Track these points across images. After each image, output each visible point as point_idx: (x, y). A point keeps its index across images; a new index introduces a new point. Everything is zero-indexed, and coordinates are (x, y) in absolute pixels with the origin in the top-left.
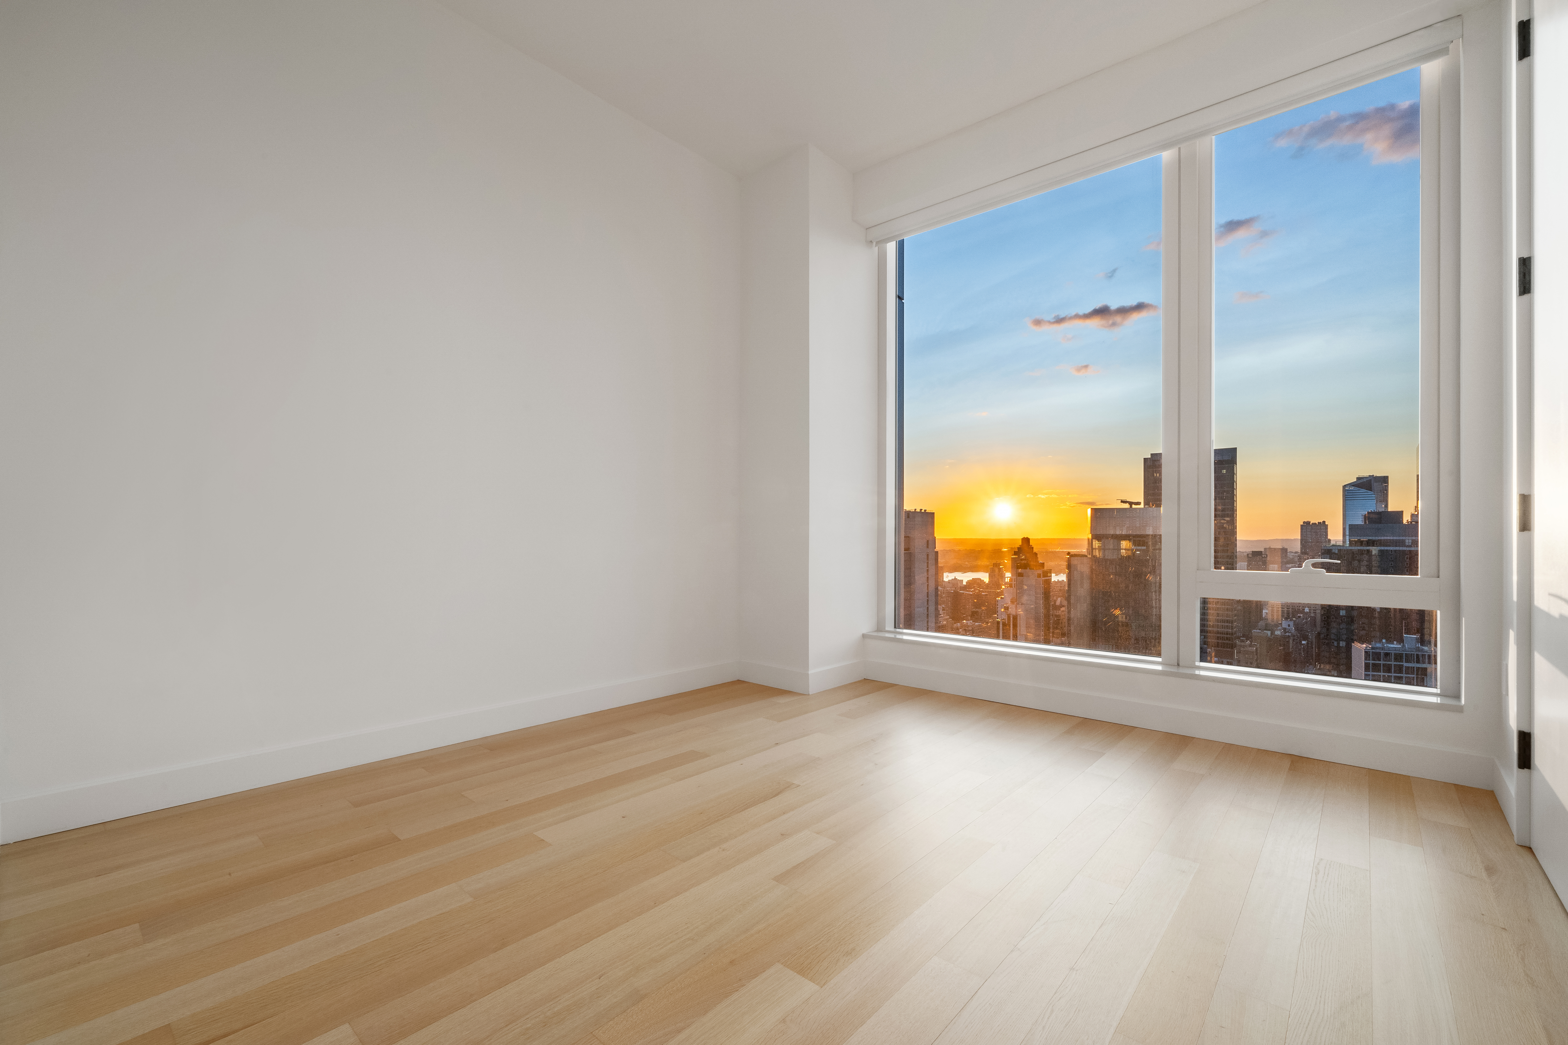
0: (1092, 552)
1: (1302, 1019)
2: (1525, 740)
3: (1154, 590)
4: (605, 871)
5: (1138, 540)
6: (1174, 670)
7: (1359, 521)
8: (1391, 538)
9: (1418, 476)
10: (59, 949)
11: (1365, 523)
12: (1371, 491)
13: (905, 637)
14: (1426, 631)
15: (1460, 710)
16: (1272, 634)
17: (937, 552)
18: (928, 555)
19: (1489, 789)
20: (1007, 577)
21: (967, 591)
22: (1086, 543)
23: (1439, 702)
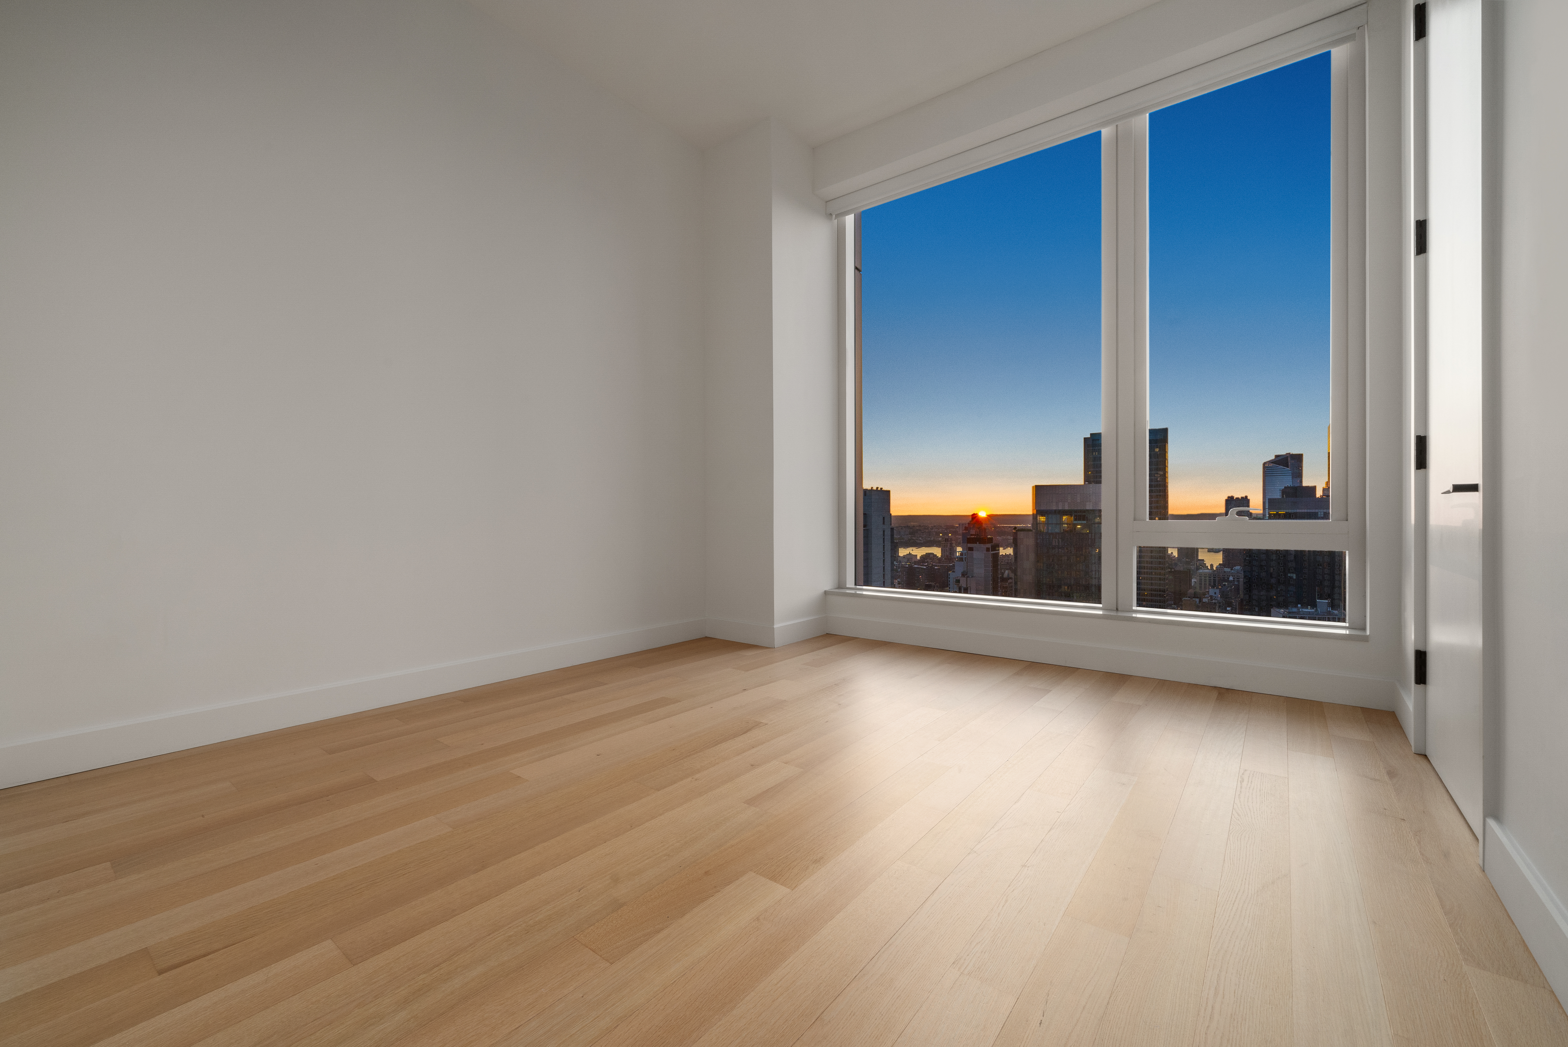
0: (1037, 527)
1: (1229, 897)
2: (1421, 657)
3: (1093, 562)
4: (581, 801)
5: (1080, 515)
6: (1113, 613)
7: (1277, 495)
8: (1306, 511)
9: (1329, 453)
10: (26, 888)
11: (1283, 496)
12: (1288, 467)
13: (865, 593)
14: (1336, 596)
15: (1365, 639)
16: (1200, 601)
17: (892, 529)
18: (884, 531)
19: (1391, 710)
20: (959, 552)
21: (921, 565)
22: (1031, 518)
23: (1348, 633)
